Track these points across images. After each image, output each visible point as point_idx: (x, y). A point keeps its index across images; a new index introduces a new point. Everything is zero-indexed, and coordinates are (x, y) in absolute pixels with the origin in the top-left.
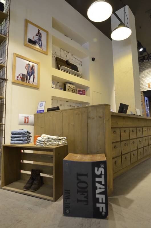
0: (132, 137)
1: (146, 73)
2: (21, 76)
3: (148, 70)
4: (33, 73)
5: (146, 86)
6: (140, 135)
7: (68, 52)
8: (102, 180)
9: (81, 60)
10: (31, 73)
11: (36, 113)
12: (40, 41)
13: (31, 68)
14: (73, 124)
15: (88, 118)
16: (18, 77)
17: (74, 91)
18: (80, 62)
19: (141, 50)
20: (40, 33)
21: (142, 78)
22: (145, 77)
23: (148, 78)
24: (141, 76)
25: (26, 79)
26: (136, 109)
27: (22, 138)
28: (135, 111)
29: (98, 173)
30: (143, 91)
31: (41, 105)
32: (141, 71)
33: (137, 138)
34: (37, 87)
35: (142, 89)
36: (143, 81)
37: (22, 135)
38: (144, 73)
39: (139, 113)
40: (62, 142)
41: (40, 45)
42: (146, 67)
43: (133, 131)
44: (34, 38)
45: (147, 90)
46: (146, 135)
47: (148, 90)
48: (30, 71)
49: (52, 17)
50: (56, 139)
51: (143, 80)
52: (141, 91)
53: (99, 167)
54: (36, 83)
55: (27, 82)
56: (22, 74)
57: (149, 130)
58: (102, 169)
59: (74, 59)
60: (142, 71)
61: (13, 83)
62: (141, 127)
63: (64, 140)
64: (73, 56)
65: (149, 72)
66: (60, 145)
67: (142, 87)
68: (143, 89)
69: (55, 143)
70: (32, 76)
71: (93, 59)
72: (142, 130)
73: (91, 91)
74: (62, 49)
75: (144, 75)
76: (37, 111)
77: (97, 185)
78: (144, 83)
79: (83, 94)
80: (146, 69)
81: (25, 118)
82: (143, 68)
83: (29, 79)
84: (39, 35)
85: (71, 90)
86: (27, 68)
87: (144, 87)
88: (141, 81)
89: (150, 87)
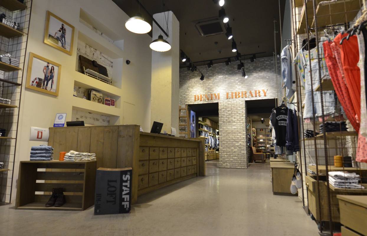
0: (161, 156)
1: (194, 83)
2: (38, 80)
3: (196, 79)
4: (52, 77)
5: (192, 98)
6: (171, 155)
7: (96, 50)
8: (128, 184)
9: (112, 60)
10: (49, 77)
11: (52, 126)
12: (63, 38)
13: (50, 71)
14: (102, 141)
15: (119, 136)
16: (33, 82)
17: (100, 100)
18: (110, 63)
19: (184, 60)
20: (64, 29)
21: (189, 88)
22: (192, 87)
23: (195, 89)
24: (187, 85)
25: (43, 84)
26: (172, 128)
27: (44, 154)
28: (171, 130)
29: (125, 179)
30: (188, 104)
31: (61, 117)
33: (168, 159)
34: (56, 95)
35: (187, 102)
36: (189, 92)
37: (44, 151)
38: (191, 82)
39: (175, 132)
40: (92, 158)
41: (63, 43)
42: (193, 75)
43: (163, 151)
44: (56, 34)
45: (193, 103)
46: (179, 157)
47: (194, 103)
48: (48, 75)
49: (80, 8)
50: (86, 155)
51: (190, 90)
52: (186, 104)
53: (126, 174)
54: (54, 90)
55: (43, 88)
56: (39, 78)
57: (182, 151)
58: (128, 176)
59: (103, 59)
60: (189, 79)
61: (27, 89)
62: (174, 147)
63: (93, 157)
64: (102, 54)
65: (196, 81)
66: (89, 160)
67: (188, 99)
68: (189, 102)
69: (85, 158)
70: (51, 80)
71: (128, 62)
72: (174, 151)
73: (122, 102)
74: (89, 45)
75: (190, 85)
76: (54, 124)
77: (124, 188)
78: (190, 95)
79: (112, 105)
80: (193, 77)
81: (38, 132)
82: (191, 76)
83: (47, 85)
84: (63, 31)
85: (97, 99)
86: (45, 71)
87: (190, 99)
88: (187, 92)
89: (197, 100)
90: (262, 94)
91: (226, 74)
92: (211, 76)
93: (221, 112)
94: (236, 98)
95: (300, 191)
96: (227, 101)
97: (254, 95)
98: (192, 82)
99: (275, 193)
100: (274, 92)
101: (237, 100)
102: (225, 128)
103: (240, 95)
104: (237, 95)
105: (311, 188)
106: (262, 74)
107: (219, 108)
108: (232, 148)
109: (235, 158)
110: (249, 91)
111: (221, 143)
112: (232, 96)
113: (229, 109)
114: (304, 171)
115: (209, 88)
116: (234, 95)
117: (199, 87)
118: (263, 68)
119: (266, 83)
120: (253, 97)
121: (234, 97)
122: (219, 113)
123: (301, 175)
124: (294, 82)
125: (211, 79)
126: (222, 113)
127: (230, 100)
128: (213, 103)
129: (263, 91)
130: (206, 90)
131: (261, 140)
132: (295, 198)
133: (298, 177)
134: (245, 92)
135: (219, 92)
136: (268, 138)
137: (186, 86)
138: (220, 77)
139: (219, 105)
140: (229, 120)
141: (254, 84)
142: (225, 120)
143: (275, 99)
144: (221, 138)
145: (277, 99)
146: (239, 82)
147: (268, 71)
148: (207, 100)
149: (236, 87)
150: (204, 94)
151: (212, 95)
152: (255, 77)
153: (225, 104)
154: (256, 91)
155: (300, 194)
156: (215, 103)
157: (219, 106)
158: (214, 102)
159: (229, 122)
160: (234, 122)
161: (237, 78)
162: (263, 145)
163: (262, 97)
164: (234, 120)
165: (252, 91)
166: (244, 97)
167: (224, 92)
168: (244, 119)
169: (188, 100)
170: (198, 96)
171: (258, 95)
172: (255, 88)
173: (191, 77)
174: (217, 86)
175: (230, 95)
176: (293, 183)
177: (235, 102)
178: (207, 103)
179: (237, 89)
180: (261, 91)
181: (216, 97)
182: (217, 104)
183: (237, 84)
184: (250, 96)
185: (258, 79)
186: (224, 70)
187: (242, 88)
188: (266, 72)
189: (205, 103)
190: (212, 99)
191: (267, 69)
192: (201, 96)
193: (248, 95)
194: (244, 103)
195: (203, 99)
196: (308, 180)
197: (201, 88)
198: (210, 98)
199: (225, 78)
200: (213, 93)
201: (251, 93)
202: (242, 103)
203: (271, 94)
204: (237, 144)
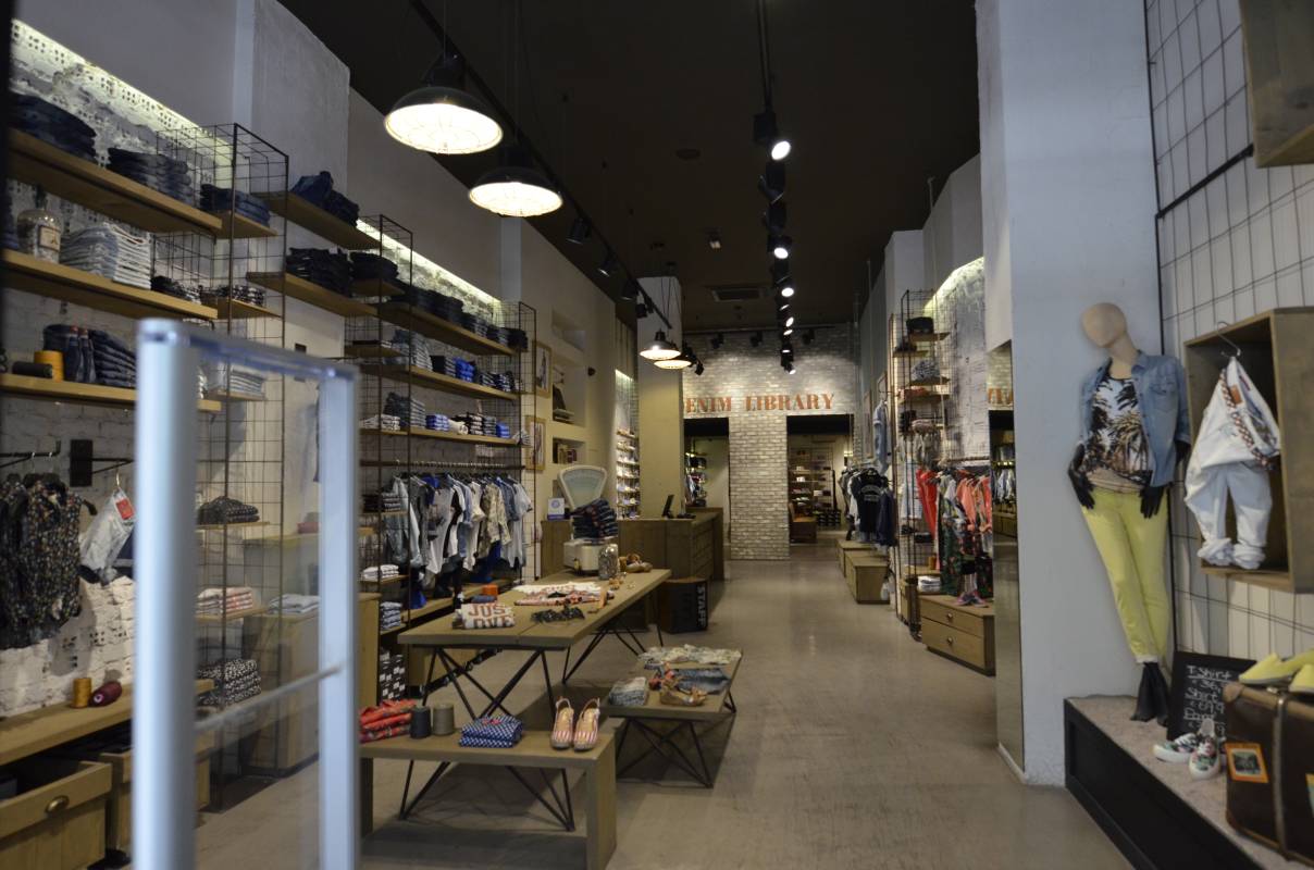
4: (540, 443)
8: (703, 597)
11: (544, 520)
13: (539, 434)
14: (640, 542)
15: (667, 535)
17: (565, 458)
29: (700, 592)
31: (556, 504)
34: (543, 468)
49: (553, 312)
53: (701, 586)
58: (703, 589)
70: (540, 449)
71: (591, 372)
76: (548, 516)
77: (700, 602)
79: (574, 460)
83: (538, 457)
85: (563, 456)
90: (822, 403)
91: (746, 355)
93: (734, 437)
94: (767, 408)
95: (892, 597)
96: (747, 415)
97: (805, 405)
99: (860, 602)
100: (848, 400)
101: (770, 413)
102: (742, 474)
103: (777, 402)
104: (768, 403)
105: (904, 592)
106: (824, 360)
107: (731, 430)
108: (760, 518)
109: (766, 538)
110: (795, 397)
112: (759, 404)
113: (753, 433)
114: (898, 573)
116: (763, 402)
118: (826, 349)
119: (830, 381)
120: (802, 408)
121: (763, 407)
122: (730, 442)
123: (895, 576)
124: (889, 454)
126: (738, 442)
127: (755, 413)
128: (717, 419)
129: (825, 396)
130: (699, 388)
131: (801, 480)
132: (886, 606)
133: (891, 579)
134: (787, 396)
135: (727, 395)
136: (818, 472)
138: (733, 360)
139: (731, 422)
140: (752, 457)
141: (805, 380)
142: (743, 457)
143: (847, 415)
144: (735, 495)
145: (852, 415)
146: (774, 374)
147: (834, 355)
148: (702, 412)
149: (768, 386)
150: (697, 396)
151: (713, 400)
152: (808, 365)
153: (743, 423)
154: (809, 397)
155: (893, 602)
156: (721, 418)
157: (730, 426)
158: (719, 416)
159: (753, 461)
160: (763, 461)
161: (770, 366)
162: (804, 492)
163: (822, 411)
164: (762, 457)
165: (802, 397)
166: (785, 409)
167: (742, 394)
168: (785, 456)
171: (813, 405)
172: (807, 389)
174: (725, 379)
175: (754, 403)
176: (885, 587)
177: (765, 417)
179: (769, 390)
180: (819, 396)
181: (723, 405)
182: (726, 421)
183: (769, 378)
184: (798, 407)
185: (815, 370)
186: (739, 345)
187: (780, 387)
188: (831, 357)
189: (699, 417)
190: (713, 410)
191: (833, 350)
193: (792, 403)
194: (785, 421)
195: (692, 408)
196: (901, 584)
198: (709, 408)
199: (744, 363)
200: (717, 396)
201: (798, 399)
202: (778, 421)
203: (840, 404)
204: (768, 509)
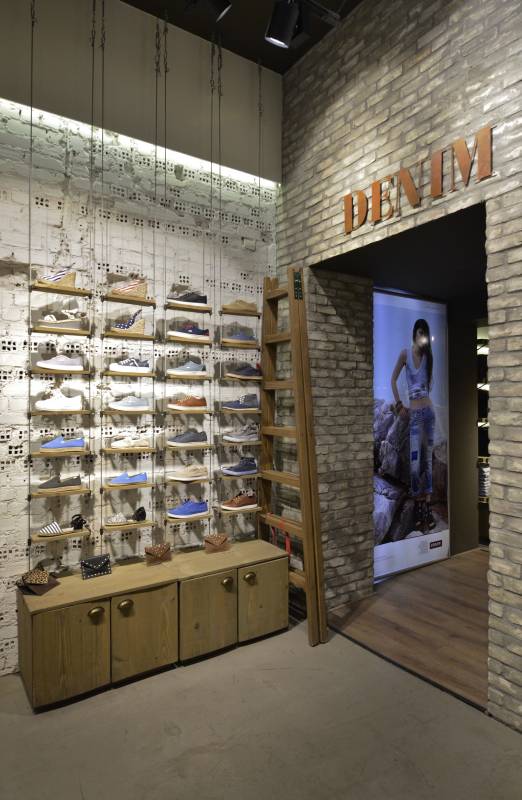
1: (341, 123)
3: (351, 95)
5: (335, 221)
21: (321, 166)
23: (347, 161)
30: (318, 260)
32: (318, 109)
35: (315, 250)
36: (323, 185)
42: (339, 79)
45: (337, 252)
47: (346, 249)
51: (325, 174)
52: (311, 260)
60: (323, 111)
65: (355, 105)
67: (322, 227)
68: (323, 246)
75: (327, 142)
78: (327, 203)
82: (328, 89)
87: (327, 229)
88: (316, 190)
89: (356, 222)
92: (434, 22)
93: (500, 273)
98: (333, 122)
107: (492, 245)
111: (504, 526)
115: (419, 121)
117: (366, 139)
122: (491, 288)
125: (431, 44)
126: (516, 284)
130: (401, 141)
135: (484, 124)
137: (308, 159)
139: (492, 217)
144: (506, 486)
148: (408, 210)
150: (395, 167)
156: (461, 212)
157: (491, 233)
158: (453, 209)
169: (317, 238)
170: (360, 193)
173: (331, 92)
174: (475, 72)
178: (410, 224)
182: (476, 215)
189: (400, 229)
192: (377, 187)
197: (379, 136)
200: (448, 142)
